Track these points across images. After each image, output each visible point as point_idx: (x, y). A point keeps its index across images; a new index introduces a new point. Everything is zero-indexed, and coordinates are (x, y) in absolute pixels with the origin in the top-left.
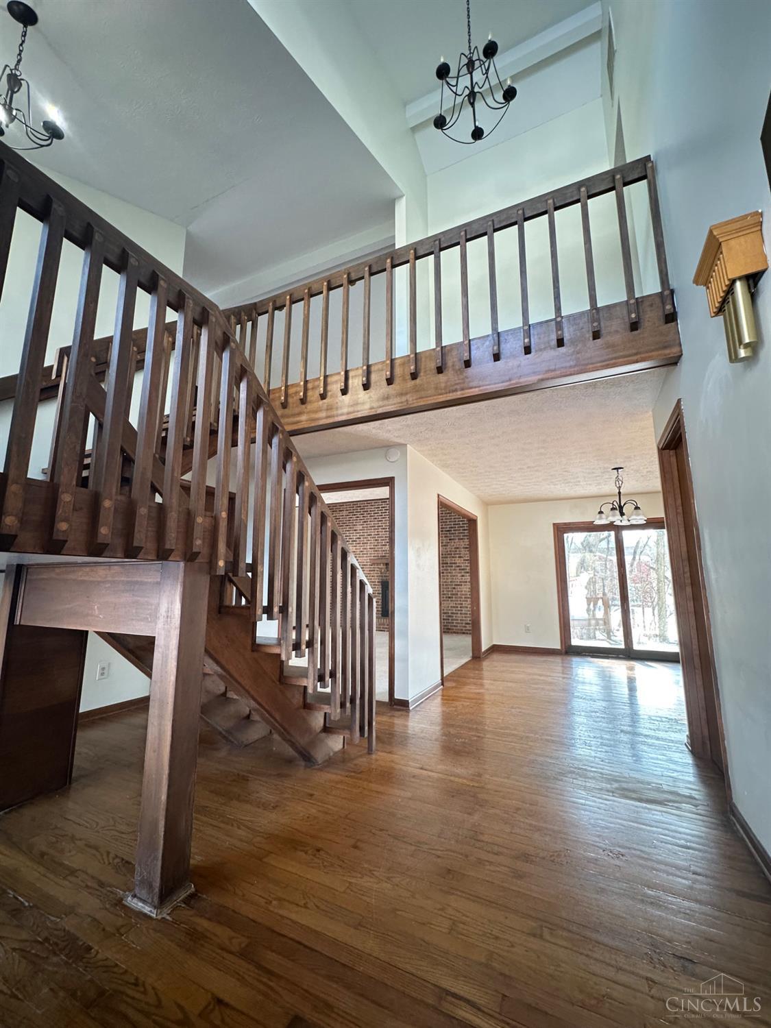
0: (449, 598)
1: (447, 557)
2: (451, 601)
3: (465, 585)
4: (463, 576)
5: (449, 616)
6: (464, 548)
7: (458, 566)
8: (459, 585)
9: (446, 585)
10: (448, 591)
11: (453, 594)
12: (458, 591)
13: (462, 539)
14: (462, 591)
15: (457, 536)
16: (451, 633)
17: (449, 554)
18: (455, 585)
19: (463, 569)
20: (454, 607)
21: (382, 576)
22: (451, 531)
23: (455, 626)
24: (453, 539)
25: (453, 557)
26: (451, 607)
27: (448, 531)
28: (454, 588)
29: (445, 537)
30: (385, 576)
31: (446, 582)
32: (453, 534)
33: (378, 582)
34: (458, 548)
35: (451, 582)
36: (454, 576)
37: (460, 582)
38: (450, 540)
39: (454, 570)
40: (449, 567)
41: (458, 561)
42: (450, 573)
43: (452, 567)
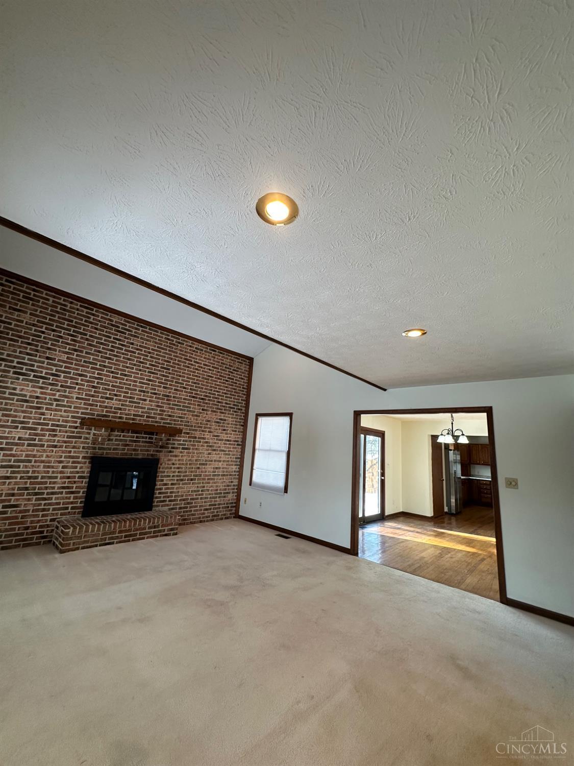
1: (196, 430)
3: (210, 464)
4: (209, 454)
6: (216, 422)
7: (207, 442)
8: (203, 464)
12: (202, 472)
13: (215, 412)
14: (206, 472)
15: (211, 407)
17: (199, 427)
18: (200, 464)
19: (211, 446)
21: (94, 448)
22: (205, 400)
24: (206, 410)
25: (203, 431)
27: (202, 399)
28: (198, 468)
29: (199, 405)
30: (100, 449)
31: (190, 460)
33: (84, 458)
34: (209, 421)
35: (196, 460)
36: (201, 453)
37: (206, 461)
38: (203, 410)
39: (202, 446)
41: (207, 435)
42: (197, 449)
43: (200, 442)
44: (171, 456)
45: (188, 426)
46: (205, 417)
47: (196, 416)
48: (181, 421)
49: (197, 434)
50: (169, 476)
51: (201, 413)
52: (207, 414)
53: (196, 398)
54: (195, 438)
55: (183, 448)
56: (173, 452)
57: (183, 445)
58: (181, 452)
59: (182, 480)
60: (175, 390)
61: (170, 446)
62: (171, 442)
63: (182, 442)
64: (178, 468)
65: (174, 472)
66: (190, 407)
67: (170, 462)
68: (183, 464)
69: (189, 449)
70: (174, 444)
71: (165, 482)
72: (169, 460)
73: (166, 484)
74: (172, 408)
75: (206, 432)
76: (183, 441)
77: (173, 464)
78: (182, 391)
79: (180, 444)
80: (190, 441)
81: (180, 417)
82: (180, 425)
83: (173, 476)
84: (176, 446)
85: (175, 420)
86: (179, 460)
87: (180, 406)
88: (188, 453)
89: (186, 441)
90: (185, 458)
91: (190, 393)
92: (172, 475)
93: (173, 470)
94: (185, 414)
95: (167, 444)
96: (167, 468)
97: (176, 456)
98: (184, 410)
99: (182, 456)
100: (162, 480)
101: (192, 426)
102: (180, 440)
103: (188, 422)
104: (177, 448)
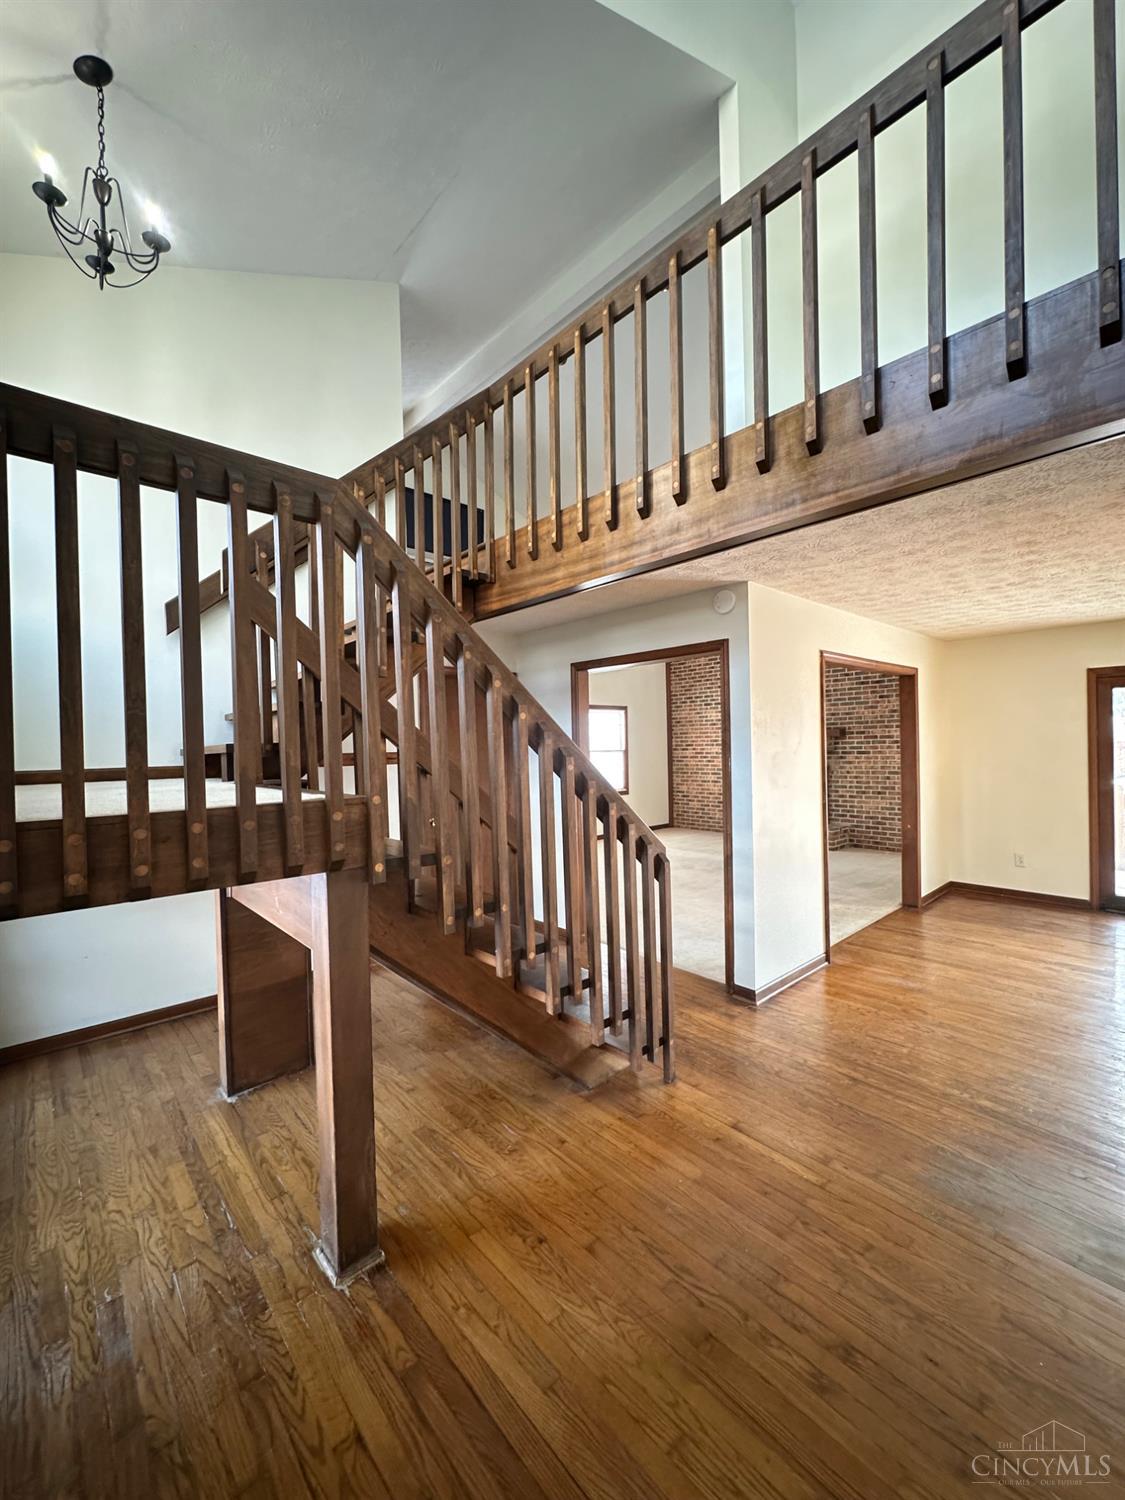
0: (879, 793)
2: (882, 798)
5: (879, 823)
9: (873, 773)
10: (877, 783)
11: (887, 788)
12: (894, 783)
16: (882, 849)
17: (879, 722)
18: (890, 773)
20: (887, 809)
22: (883, 681)
23: (889, 839)
24: (887, 696)
25: (887, 727)
26: (882, 808)
27: (877, 682)
28: (888, 778)
29: (872, 692)
31: (872, 768)
32: (886, 686)
35: (882, 767)
36: (888, 758)
38: (881, 697)
39: (889, 747)
40: (880, 742)
42: (880, 752)
43: (884, 742)
44: (844, 763)
45: (862, 723)
46: (887, 707)
47: (872, 707)
48: (850, 718)
49: (878, 732)
50: (846, 787)
51: (878, 702)
52: (889, 702)
53: (868, 683)
54: (876, 737)
55: (859, 753)
56: (845, 758)
57: (857, 748)
58: (857, 758)
59: (864, 793)
60: (834, 681)
61: (840, 751)
62: (840, 745)
63: (855, 745)
64: (856, 777)
65: (851, 782)
66: (860, 698)
67: (843, 770)
68: (862, 773)
69: (869, 753)
70: (845, 748)
71: (840, 793)
72: (842, 768)
73: (842, 796)
74: (834, 705)
75: (892, 727)
76: (858, 743)
77: (848, 772)
78: (844, 680)
79: (854, 748)
80: (869, 743)
81: (847, 714)
82: (849, 723)
83: (851, 787)
84: (848, 750)
85: (841, 719)
86: (856, 767)
87: (845, 699)
88: (868, 758)
89: (862, 743)
90: (863, 765)
91: (856, 679)
92: (849, 785)
93: (848, 779)
94: (854, 708)
95: (836, 748)
96: (840, 777)
97: (850, 763)
98: (852, 704)
99: (859, 763)
100: (837, 792)
101: (867, 722)
102: (853, 743)
103: (861, 718)
104: (850, 753)
